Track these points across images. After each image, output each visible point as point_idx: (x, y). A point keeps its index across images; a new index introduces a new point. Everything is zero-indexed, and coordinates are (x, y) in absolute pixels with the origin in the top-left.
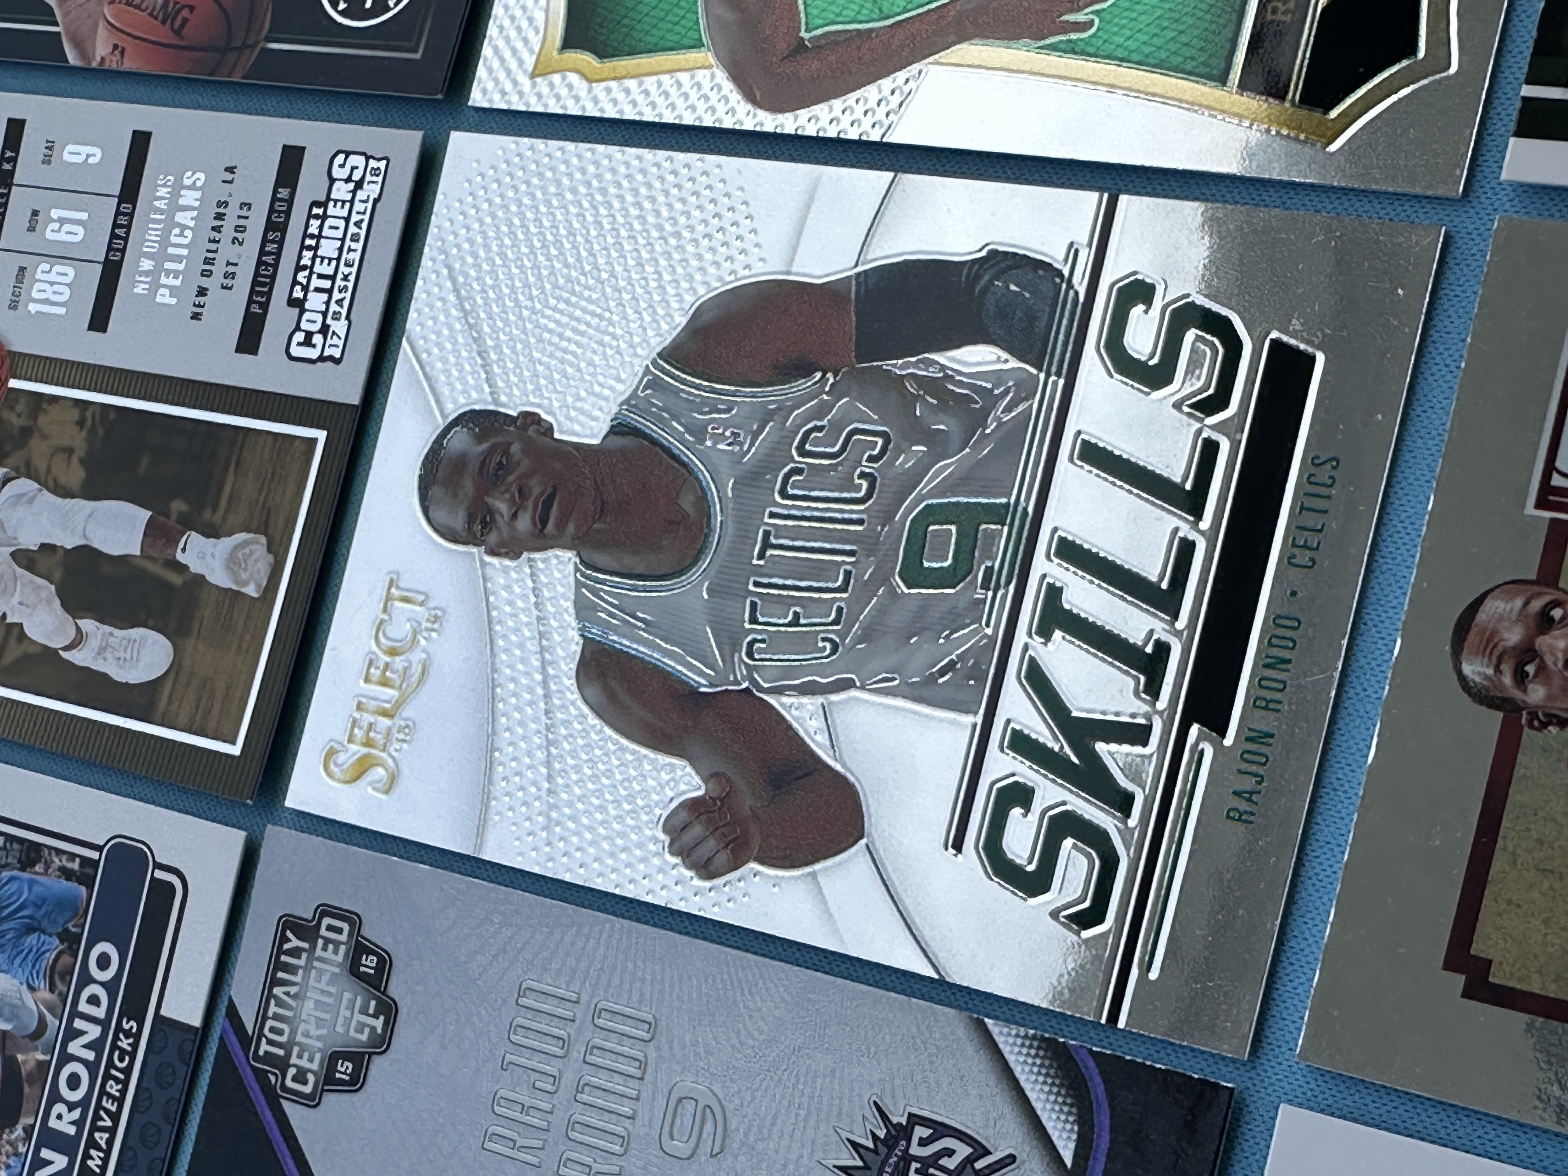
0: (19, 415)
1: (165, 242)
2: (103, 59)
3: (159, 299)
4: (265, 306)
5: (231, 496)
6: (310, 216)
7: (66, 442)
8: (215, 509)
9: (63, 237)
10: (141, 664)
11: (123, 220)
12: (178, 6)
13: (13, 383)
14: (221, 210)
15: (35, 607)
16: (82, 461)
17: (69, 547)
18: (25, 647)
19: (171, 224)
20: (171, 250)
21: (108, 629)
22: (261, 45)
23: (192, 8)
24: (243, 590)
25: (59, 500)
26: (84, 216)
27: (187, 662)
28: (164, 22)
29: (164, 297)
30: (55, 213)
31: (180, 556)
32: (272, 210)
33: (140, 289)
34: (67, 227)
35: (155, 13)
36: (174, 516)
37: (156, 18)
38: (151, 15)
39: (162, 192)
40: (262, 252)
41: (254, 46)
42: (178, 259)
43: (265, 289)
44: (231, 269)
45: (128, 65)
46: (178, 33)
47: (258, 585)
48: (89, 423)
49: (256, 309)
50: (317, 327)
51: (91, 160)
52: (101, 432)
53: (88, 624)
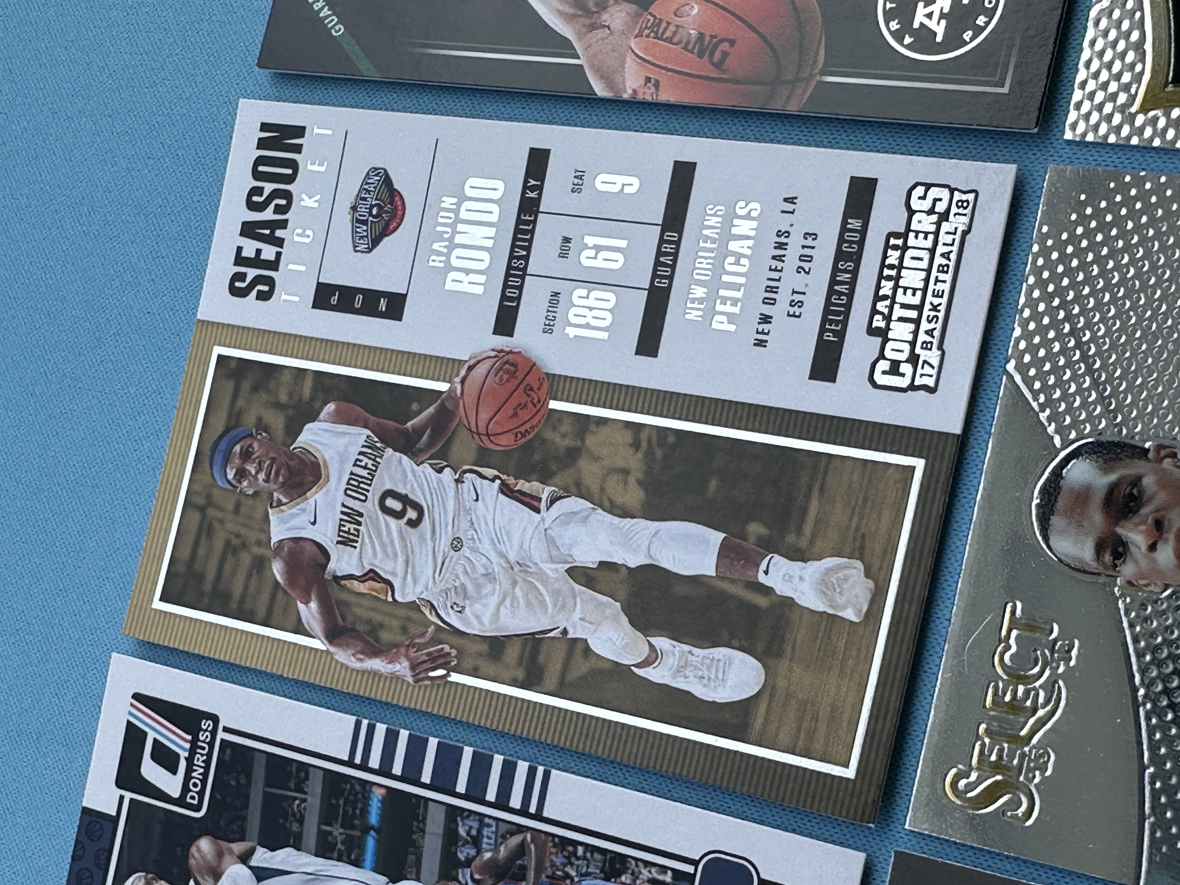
0: (564, 436)
1: (718, 269)
2: (635, 91)
3: (715, 325)
4: (841, 335)
5: (817, 522)
6: (887, 246)
7: (620, 463)
8: (799, 532)
9: (599, 263)
10: (729, 684)
11: (668, 248)
12: (715, 40)
13: (554, 405)
14: (783, 240)
15: (600, 624)
16: (639, 483)
17: (633, 566)
18: (593, 662)
19: (724, 253)
20: (725, 278)
21: (686, 648)
22: (818, 78)
23: (732, 43)
24: (840, 614)
25: (617, 520)
26: (622, 244)
27: (781, 683)
28: (701, 55)
29: (720, 323)
30: (590, 240)
31: (762, 578)
32: (841, 240)
33: (693, 315)
34: (603, 254)
35: (690, 47)
36: (752, 539)
37: (692, 52)
38: (685, 48)
39: (713, 221)
40: (833, 282)
41: (808, 79)
42: (736, 287)
43: (841, 318)
44: (797, 297)
45: (665, 96)
46: (718, 66)
47: (858, 611)
48: (644, 444)
49: (829, 337)
50: (903, 356)
51: (627, 190)
52: (659, 453)
53: (662, 643)
